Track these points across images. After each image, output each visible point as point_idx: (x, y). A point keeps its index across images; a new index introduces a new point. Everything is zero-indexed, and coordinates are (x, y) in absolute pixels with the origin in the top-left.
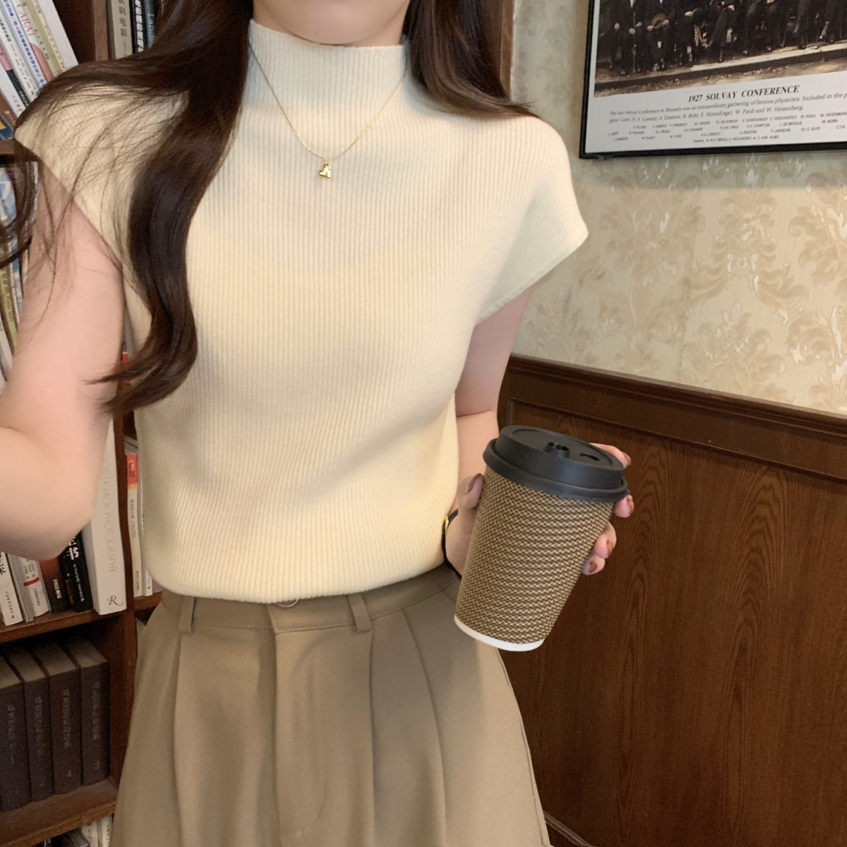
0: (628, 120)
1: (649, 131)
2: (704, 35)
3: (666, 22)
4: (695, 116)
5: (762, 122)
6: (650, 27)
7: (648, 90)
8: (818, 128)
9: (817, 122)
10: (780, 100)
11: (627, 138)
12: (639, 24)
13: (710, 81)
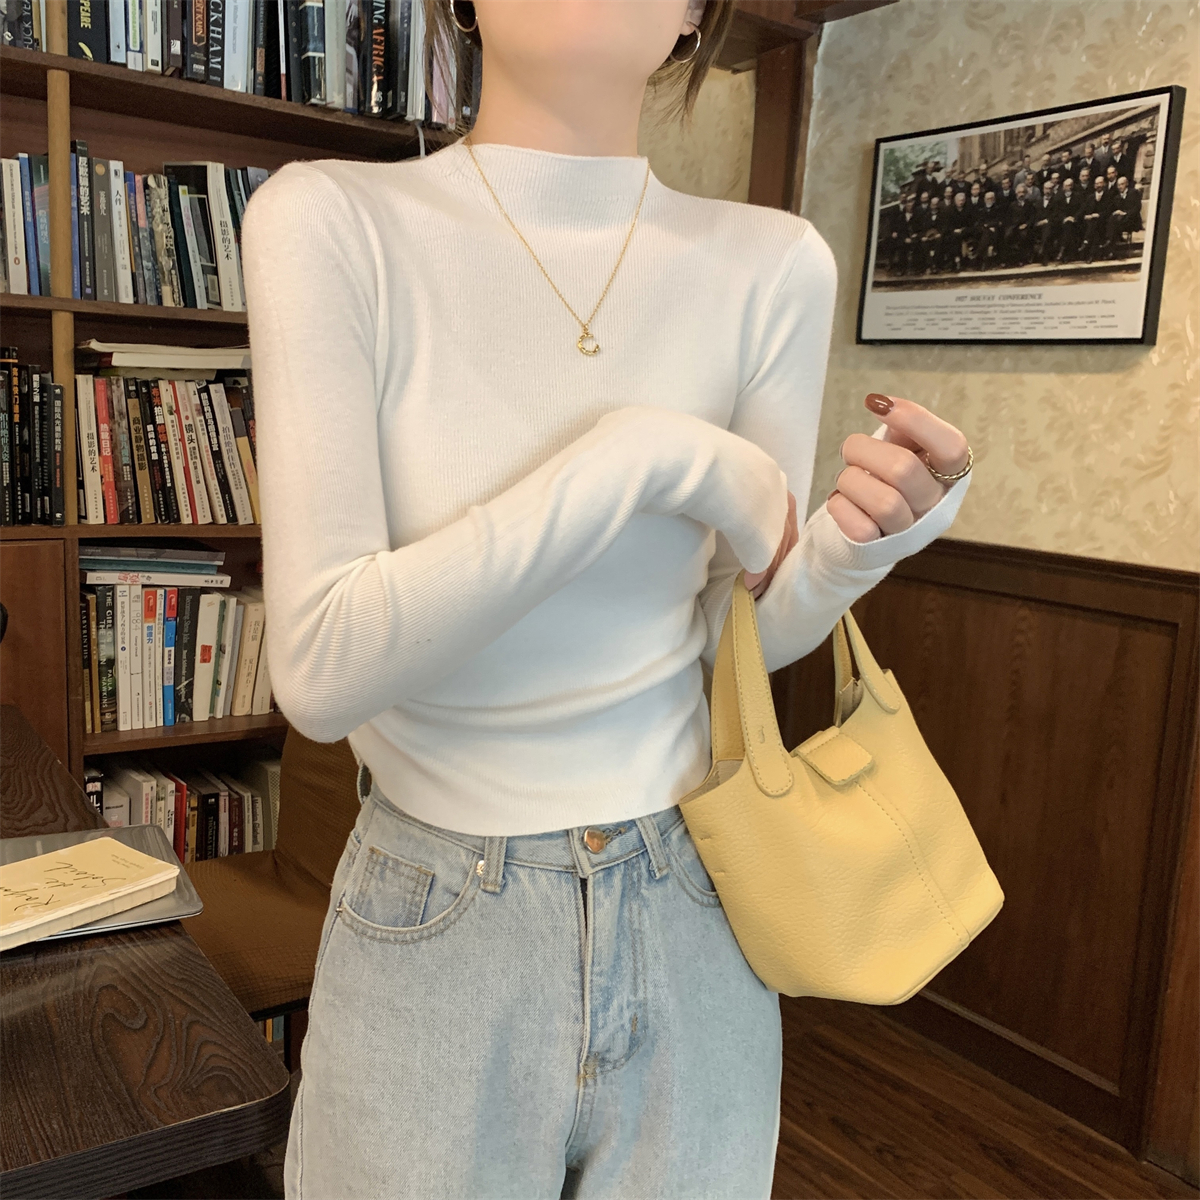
0: (901, 314)
1: (921, 323)
2: (971, 249)
3: (938, 235)
4: (960, 313)
5: (1015, 321)
6: (924, 239)
7: (922, 289)
8: (1056, 328)
9: (1055, 322)
10: (1028, 305)
11: (899, 329)
12: (914, 236)
13: (974, 286)
